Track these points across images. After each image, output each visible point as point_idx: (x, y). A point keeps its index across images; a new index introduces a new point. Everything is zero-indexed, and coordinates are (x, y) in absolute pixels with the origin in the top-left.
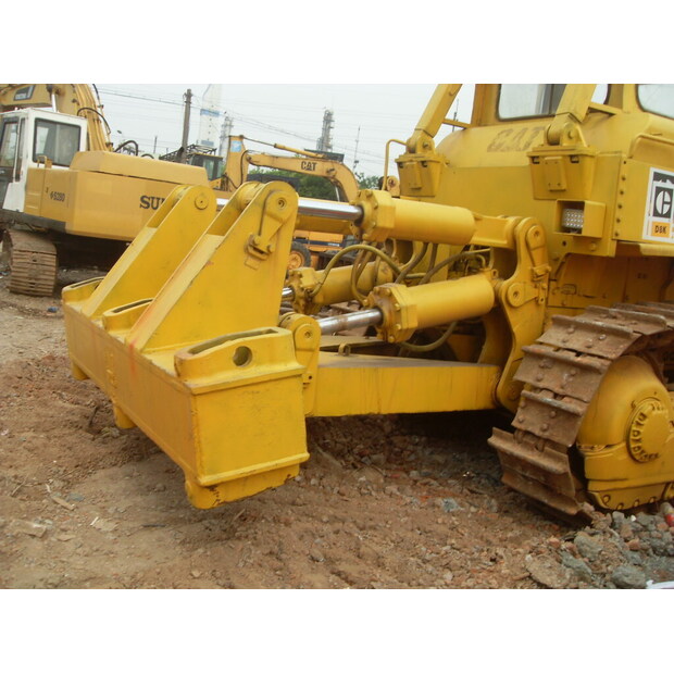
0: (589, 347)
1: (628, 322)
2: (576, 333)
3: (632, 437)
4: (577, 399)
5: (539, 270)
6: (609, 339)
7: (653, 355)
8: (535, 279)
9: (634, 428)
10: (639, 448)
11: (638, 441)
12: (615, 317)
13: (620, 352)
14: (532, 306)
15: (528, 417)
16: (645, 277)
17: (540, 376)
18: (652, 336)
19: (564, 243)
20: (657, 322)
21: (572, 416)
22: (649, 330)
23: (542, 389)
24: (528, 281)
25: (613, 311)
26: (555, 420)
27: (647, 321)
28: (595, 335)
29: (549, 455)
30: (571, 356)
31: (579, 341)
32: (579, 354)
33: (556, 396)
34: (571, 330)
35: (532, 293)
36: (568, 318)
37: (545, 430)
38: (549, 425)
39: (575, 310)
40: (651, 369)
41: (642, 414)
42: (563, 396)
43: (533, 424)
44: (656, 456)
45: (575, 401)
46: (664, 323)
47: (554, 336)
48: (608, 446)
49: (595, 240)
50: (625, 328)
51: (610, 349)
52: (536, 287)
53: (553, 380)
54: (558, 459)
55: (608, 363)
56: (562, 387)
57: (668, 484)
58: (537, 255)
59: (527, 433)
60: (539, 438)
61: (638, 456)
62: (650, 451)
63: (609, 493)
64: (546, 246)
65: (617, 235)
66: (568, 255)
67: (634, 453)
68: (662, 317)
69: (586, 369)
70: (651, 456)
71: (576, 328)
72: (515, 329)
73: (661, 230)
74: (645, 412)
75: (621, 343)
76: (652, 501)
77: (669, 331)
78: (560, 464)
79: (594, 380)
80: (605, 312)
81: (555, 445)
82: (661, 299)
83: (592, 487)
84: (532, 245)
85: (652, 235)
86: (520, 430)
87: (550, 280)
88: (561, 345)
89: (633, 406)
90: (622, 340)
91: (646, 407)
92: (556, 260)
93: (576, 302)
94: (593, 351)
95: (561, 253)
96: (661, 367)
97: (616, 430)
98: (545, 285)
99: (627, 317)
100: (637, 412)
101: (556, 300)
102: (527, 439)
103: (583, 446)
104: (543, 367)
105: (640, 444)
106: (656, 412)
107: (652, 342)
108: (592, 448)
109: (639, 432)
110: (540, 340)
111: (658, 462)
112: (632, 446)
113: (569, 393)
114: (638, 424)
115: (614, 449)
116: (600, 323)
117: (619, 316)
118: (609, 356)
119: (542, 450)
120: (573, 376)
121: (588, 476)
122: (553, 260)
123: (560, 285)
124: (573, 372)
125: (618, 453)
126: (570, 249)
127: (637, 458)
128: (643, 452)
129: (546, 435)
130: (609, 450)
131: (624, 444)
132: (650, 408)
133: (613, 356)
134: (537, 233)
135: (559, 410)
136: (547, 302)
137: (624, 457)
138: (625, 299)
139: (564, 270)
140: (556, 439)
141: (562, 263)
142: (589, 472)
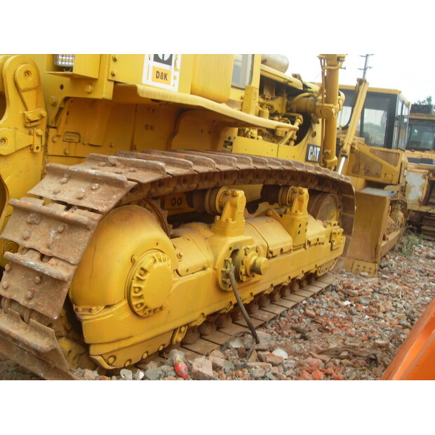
0: (80, 199)
1: (127, 170)
2: (70, 182)
3: (133, 294)
4: (64, 260)
5: (31, 115)
6: (103, 189)
7: (154, 202)
8: (29, 124)
9: (135, 284)
10: (142, 304)
11: (140, 297)
12: (114, 165)
13: (113, 203)
14: (27, 154)
15: (13, 283)
16: (152, 128)
17: (26, 234)
18: (153, 183)
19: (62, 87)
20: (156, 169)
21: (58, 282)
22: (146, 177)
23: (30, 249)
24: (21, 128)
25: (112, 158)
26: (40, 287)
27: (146, 168)
28: (88, 184)
29: (35, 329)
30: (60, 211)
31: (70, 192)
32: (69, 207)
33: (43, 257)
34: (64, 179)
35: (24, 139)
36: (62, 166)
37: (30, 299)
38: (33, 292)
39: (80, 159)
40: (154, 217)
41: (142, 269)
42: (50, 257)
43: (18, 291)
44: (161, 308)
45: (61, 263)
46: (162, 169)
47: (48, 187)
48: (108, 307)
49: (91, 81)
50: (119, 177)
51: (103, 200)
52: (30, 134)
53: (41, 237)
54: (44, 334)
55: (97, 217)
56: (49, 247)
57: (175, 330)
58: (30, 97)
59: (12, 301)
60: (25, 308)
61: (139, 312)
62: (152, 306)
63: (114, 354)
64: (39, 87)
65: (113, 75)
66: (66, 99)
67: (136, 310)
68: (161, 164)
69: (74, 225)
70: (155, 310)
71: (69, 178)
72: (6, 181)
73: (162, 76)
74: (146, 267)
75: (114, 193)
76: (161, 348)
77: (169, 179)
78: (47, 339)
79: (83, 238)
80: (105, 160)
81: (42, 317)
82: (168, 147)
83: (93, 351)
84: (22, 85)
85: (153, 80)
86: (5, 298)
87: (48, 127)
88: (51, 197)
89: (133, 261)
90: (115, 189)
91: (146, 261)
92: (54, 105)
93: (80, 150)
94: (83, 203)
95: (59, 97)
96: (165, 214)
97: (115, 289)
98: (40, 132)
99: (126, 164)
100: (137, 267)
101: (56, 148)
102: (13, 309)
103: (80, 309)
104: (30, 223)
105: (142, 301)
106: (158, 264)
107: (153, 190)
108: (90, 310)
109: (140, 289)
110: (32, 192)
111: (164, 312)
112: (134, 303)
113: (55, 254)
114: (139, 279)
115: (114, 309)
116: (93, 172)
117: (118, 163)
118: (100, 209)
119: (28, 323)
120: (60, 233)
121: (87, 341)
122: (49, 105)
123: (61, 132)
124: (60, 228)
125: (120, 311)
126: (68, 92)
127: (141, 314)
128: (146, 307)
129: (31, 304)
130: (109, 311)
131: (125, 302)
132: (152, 261)
133: (103, 208)
134: (27, 73)
135: (43, 276)
136: (46, 151)
137: (127, 314)
138: (133, 148)
139: (63, 116)
140: (41, 310)
141: (61, 109)
142: (88, 336)
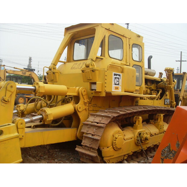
0: (100, 121)
1: (110, 113)
2: (97, 117)
3: (114, 144)
4: (98, 135)
5: (86, 101)
6: (105, 118)
7: (117, 121)
8: (85, 103)
9: (114, 142)
10: (116, 147)
11: (115, 145)
12: (107, 112)
13: (108, 122)
14: (85, 111)
15: (86, 142)
16: (114, 100)
17: (88, 130)
18: (117, 117)
19: (92, 93)
20: (118, 113)
21: (97, 140)
22: (116, 115)
23: (89, 134)
24: (83, 104)
25: (106, 111)
26: (93, 142)
27: (115, 113)
28: (102, 118)
29: (92, 152)
30: (96, 124)
31: (97, 120)
32: (98, 123)
33: (92, 135)
34: (95, 117)
35: (84, 107)
36: (94, 113)
37: (90, 145)
38: (91, 143)
39: (97, 111)
40: (117, 125)
41: (116, 138)
42: (94, 135)
43: (87, 143)
44: (121, 148)
45: (97, 136)
46: (119, 113)
47: (91, 119)
48: (108, 147)
49: (100, 92)
50: (109, 115)
51: (106, 121)
52: (85, 106)
53: (91, 131)
54: (94, 153)
55: (105, 125)
56: (94, 133)
57: (124, 155)
58: (85, 97)
59: (86, 146)
60: (89, 147)
61: (116, 149)
62: (119, 147)
63: (109, 160)
64: (87, 94)
65: (105, 90)
66: (93, 96)
67: (115, 148)
68: (119, 111)
69: (100, 127)
70: (119, 148)
71: (97, 116)
72: (80, 118)
73: (117, 88)
74: (116, 137)
75: (108, 119)
76: (121, 160)
77: (121, 115)
78: (95, 154)
79: (102, 130)
80: (104, 111)
81: (93, 149)
82: (119, 106)
83: (105, 159)
84: (83, 94)
85: (115, 90)
86: (84, 145)
87: (89, 103)
88: (93, 121)
89: (113, 136)
90: (109, 118)
91: (117, 136)
92: (90, 98)
93: (97, 109)
94: (101, 122)
95: (91, 96)
96: (120, 124)
97: (109, 142)
98: (88, 105)
99: (110, 112)
100: (114, 137)
101: (91, 109)
102: (86, 148)
103: (101, 148)
104: (89, 128)
105: (116, 146)
106: (119, 137)
107: (117, 118)
108: (104, 148)
109: (115, 143)
110: (87, 120)
111: (121, 150)
112: (114, 146)
113: (96, 134)
114: (115, 140)
115: (109, 148)
116: (103, 114)
117: (108, 112)
118: (106, 123)
119: (90, 151)
120: (96, 129)
122: (89, 98)
123: (92, 104)
124: (96, 128)
125: (111, 149)
126: (93, 95)
127: (116, 150)
128: (117, 148)
129: (91, 146)
130: (108, 148)
131: (112, 146)
132: (118, 136)
133: (107, 123)
134: (84, 91)
135: (93, 139)
136: (89, 110)
137: (112, 149)
138: (110, 107)
139: (92, 101)
140: (93, 147)
141: (92, 99)
142: (103, 155)
